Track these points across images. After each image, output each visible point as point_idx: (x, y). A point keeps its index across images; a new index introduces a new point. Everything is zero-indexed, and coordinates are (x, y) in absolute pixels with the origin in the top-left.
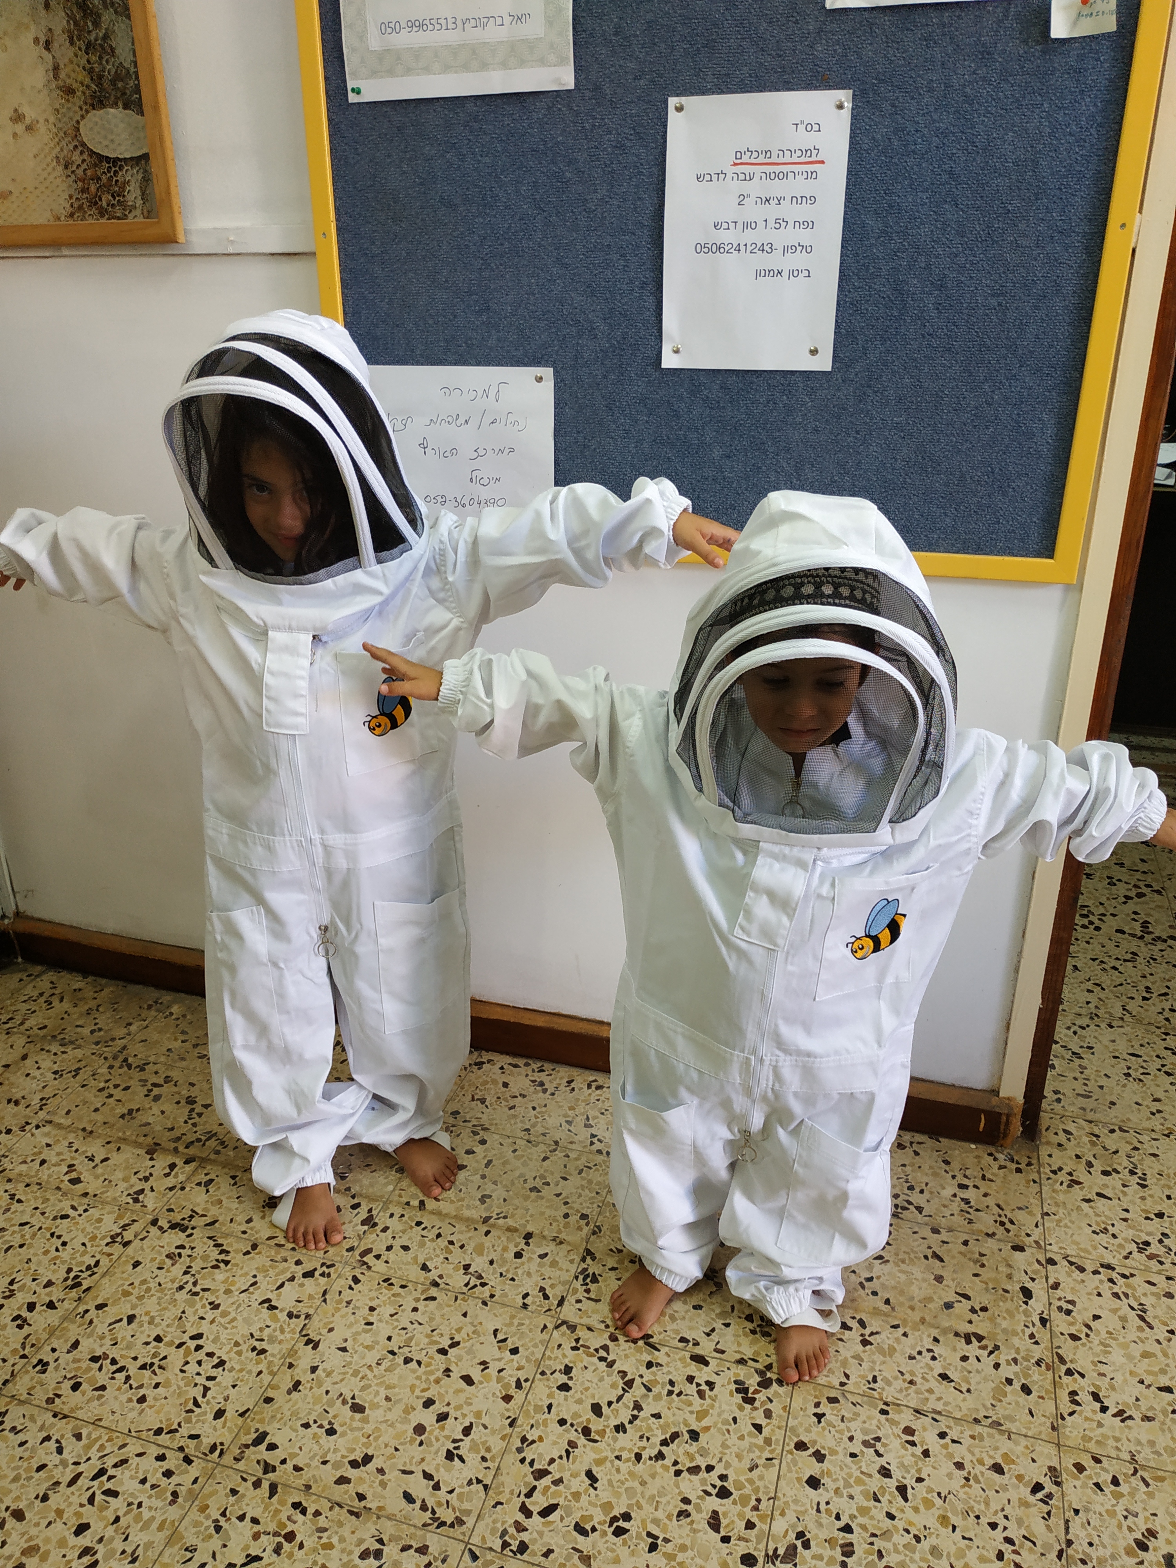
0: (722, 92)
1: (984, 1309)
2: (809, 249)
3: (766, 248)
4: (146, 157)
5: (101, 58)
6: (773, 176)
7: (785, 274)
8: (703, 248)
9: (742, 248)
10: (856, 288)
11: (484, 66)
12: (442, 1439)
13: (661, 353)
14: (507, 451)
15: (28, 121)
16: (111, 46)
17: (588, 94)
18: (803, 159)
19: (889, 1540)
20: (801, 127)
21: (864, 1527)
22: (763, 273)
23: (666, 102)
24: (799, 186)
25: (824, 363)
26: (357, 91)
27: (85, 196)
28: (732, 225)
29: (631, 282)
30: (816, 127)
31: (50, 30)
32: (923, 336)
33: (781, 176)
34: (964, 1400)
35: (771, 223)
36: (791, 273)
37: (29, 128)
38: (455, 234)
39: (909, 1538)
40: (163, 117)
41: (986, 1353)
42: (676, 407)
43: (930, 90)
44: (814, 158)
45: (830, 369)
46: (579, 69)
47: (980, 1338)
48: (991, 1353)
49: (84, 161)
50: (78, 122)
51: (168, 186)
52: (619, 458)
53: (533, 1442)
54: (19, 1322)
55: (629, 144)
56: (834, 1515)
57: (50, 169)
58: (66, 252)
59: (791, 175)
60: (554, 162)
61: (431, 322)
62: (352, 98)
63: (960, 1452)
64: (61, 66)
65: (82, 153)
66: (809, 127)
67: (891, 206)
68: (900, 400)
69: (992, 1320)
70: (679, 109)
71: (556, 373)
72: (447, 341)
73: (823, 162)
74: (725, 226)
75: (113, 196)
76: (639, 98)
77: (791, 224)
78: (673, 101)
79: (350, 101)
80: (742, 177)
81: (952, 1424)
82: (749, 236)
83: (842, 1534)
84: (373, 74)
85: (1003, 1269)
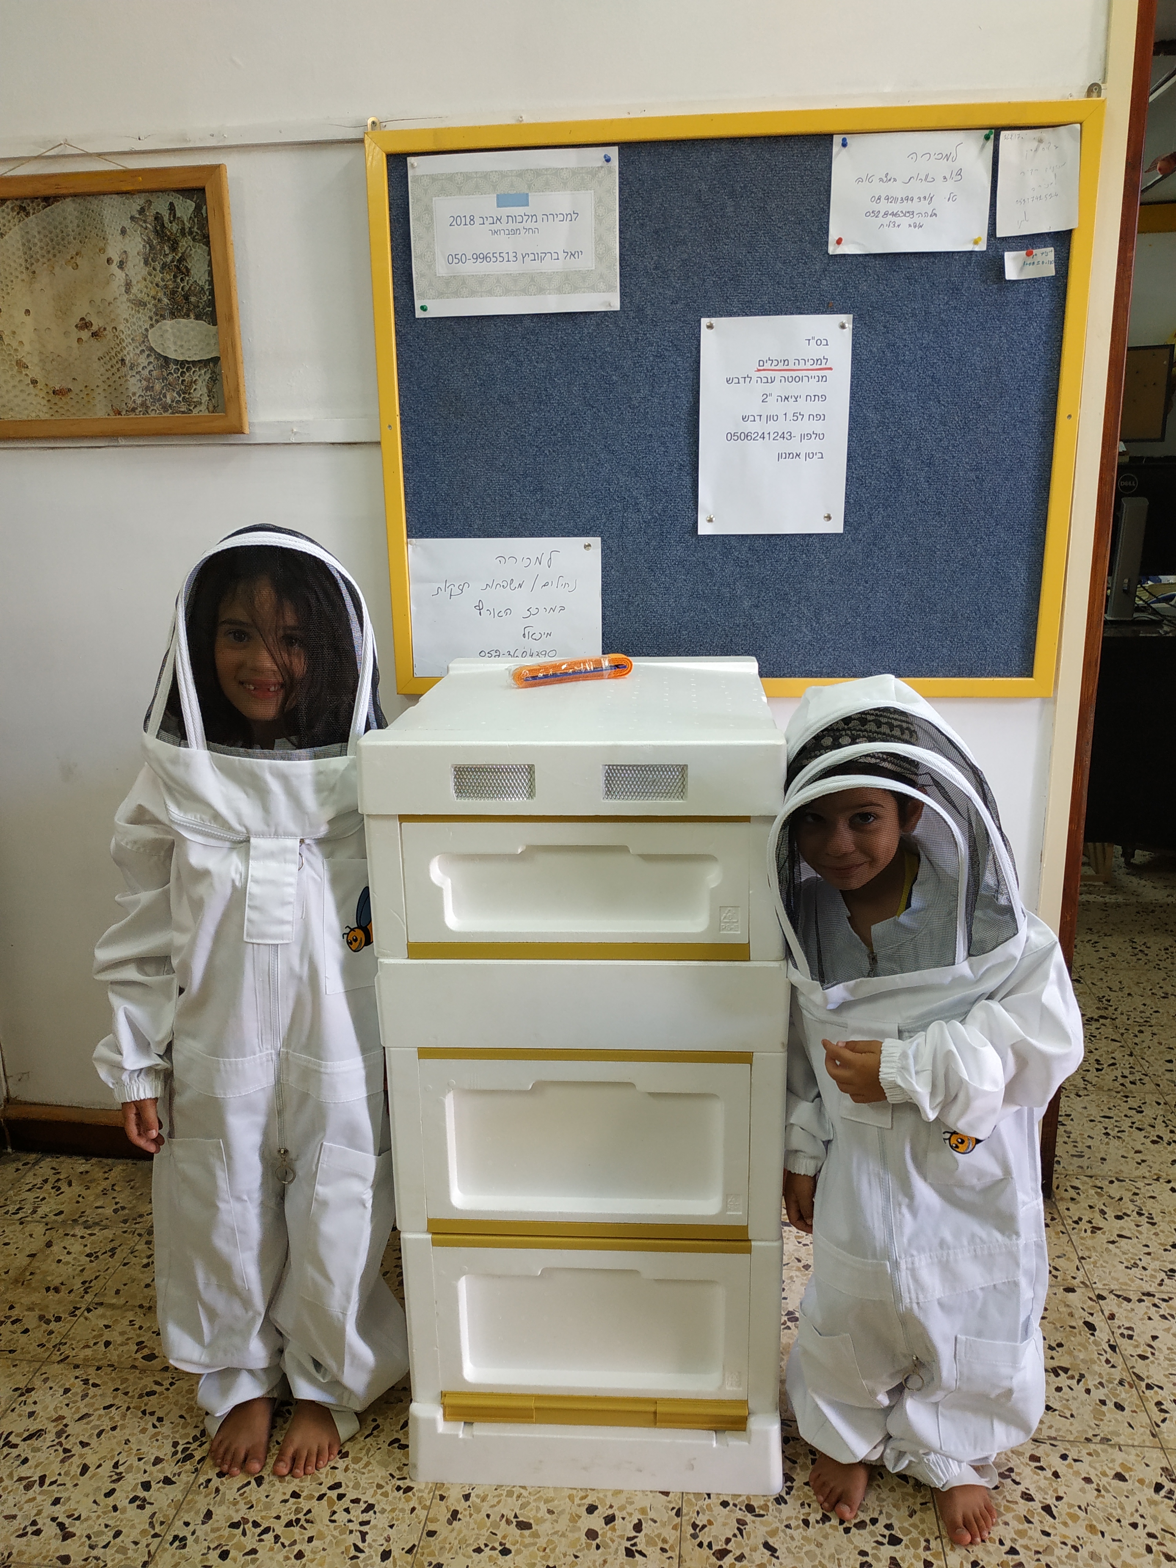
0: (747, 315)
1: (1060, 1345)
2: (821, 437)
3: (786, 436)
4: (216, 360)
5: (175, 277)
6: (790, 379)
7: (803, 456)
8: (732, 436)
9: (766, 436)
10: (861, 467)
11: (541, 291)
12: (617, 1540)
13: (697, 522)
14: (558, 609)
15: (94, 328)
16: (186, 267)
17: (632, 314)
18: (815, 367)
19: (1052, 1554)
20: (813, 342)
21: (1026, 1547)
22: (784, 456)
23: (699, 321)
24: (812, 387)
25: (837, 526)
26: (424, 308)
27: (149, 393)
28: (757, 418)
29: (671, 464)
30: (824, 342)
31: (125, 252)
32: (918, 504)
33: (797, 379)
34: (1071, 1424)
35: (790, 416)
36: (807, 455)
37: (94, 335)
38: (512, 426)
39: (1068, 1549)
40: (236, 327)
41: (1075, 1381)
42: (710, 567)
43: (914, 315)
44: (823, 366)
45: (841, 531)
46: (623, 295)
47: (1066, 1370)
48: (1079, 1381)
49: (150, 363)
50: (147, 330)
51: (238, 385)
52: (660, 611)
53: (704, 1527)
54: (138, 1503)
55: (667, 353)
56: (997, 1542)
57: (114, 370)
58: (122, 442)
59: (805, 379)
60: (602, 367)
61: (488, 500)
62: (419, 314)
63: (1084, 1469)
64: (134, 282)
65: (148, 356)
66: (819, 342)
67: (887, 403)
68: (901, 555)
69: (1070, 1353)
70: (710, 327)
71: (603, 541)
72: (502, 516)
73: (831, 369)
74: (751, 418)
75: (178, 393)
76: (676, 318)
77: (806, 417)
78: (705, 321)
79: (417, 316)
80: (765, 380)
81: (1069, 1447)
82: (772, 426)
83: (1010, 1557)
84: (441, 295)
85: (1063, 1309)
